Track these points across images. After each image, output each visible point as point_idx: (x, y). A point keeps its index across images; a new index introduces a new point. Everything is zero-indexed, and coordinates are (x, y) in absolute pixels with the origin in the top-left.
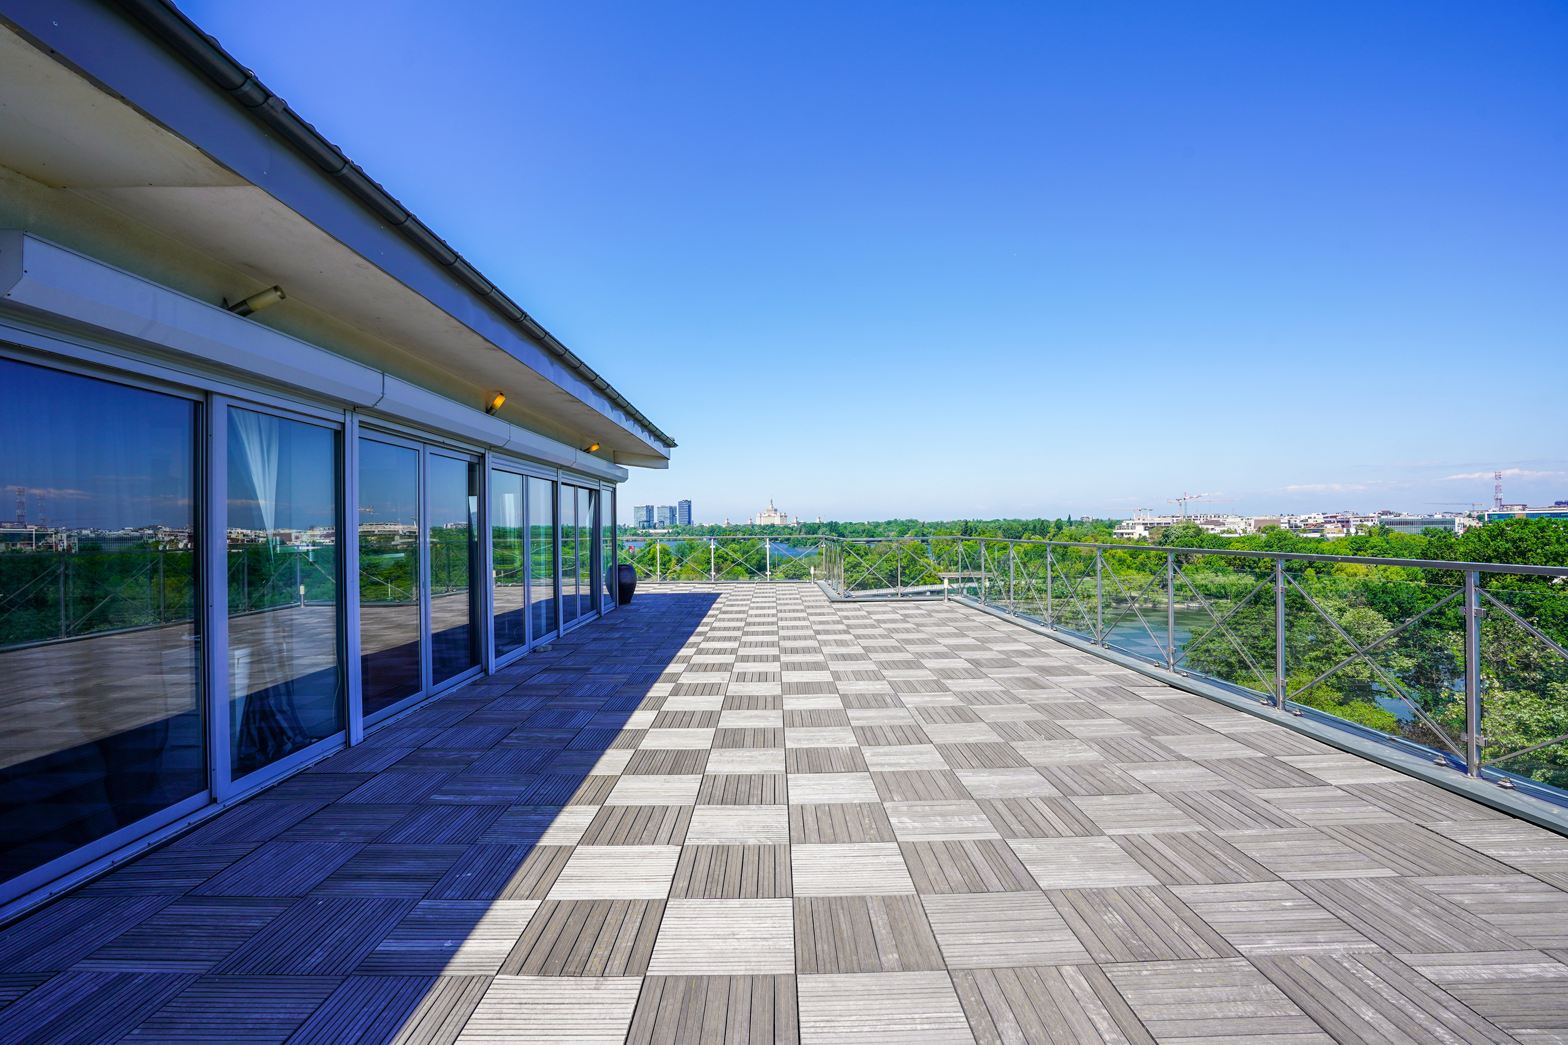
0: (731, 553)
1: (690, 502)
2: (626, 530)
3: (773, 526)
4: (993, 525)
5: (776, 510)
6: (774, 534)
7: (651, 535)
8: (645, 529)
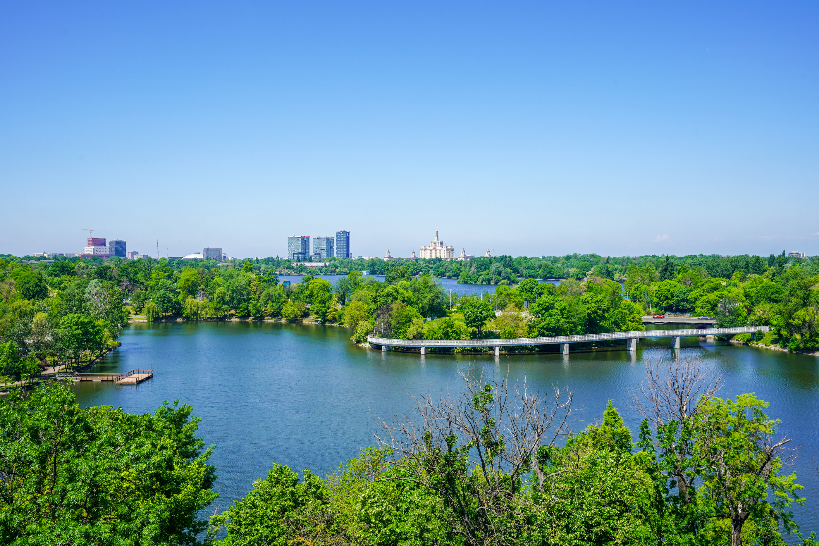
0: (401, 291)
1: (348, 233)
2: (279, 263)
3: (440, 260)
4: (689, 261)
5: (442, 243)
6: (440, 269)
7: (305, 268)
8: (299, 262)
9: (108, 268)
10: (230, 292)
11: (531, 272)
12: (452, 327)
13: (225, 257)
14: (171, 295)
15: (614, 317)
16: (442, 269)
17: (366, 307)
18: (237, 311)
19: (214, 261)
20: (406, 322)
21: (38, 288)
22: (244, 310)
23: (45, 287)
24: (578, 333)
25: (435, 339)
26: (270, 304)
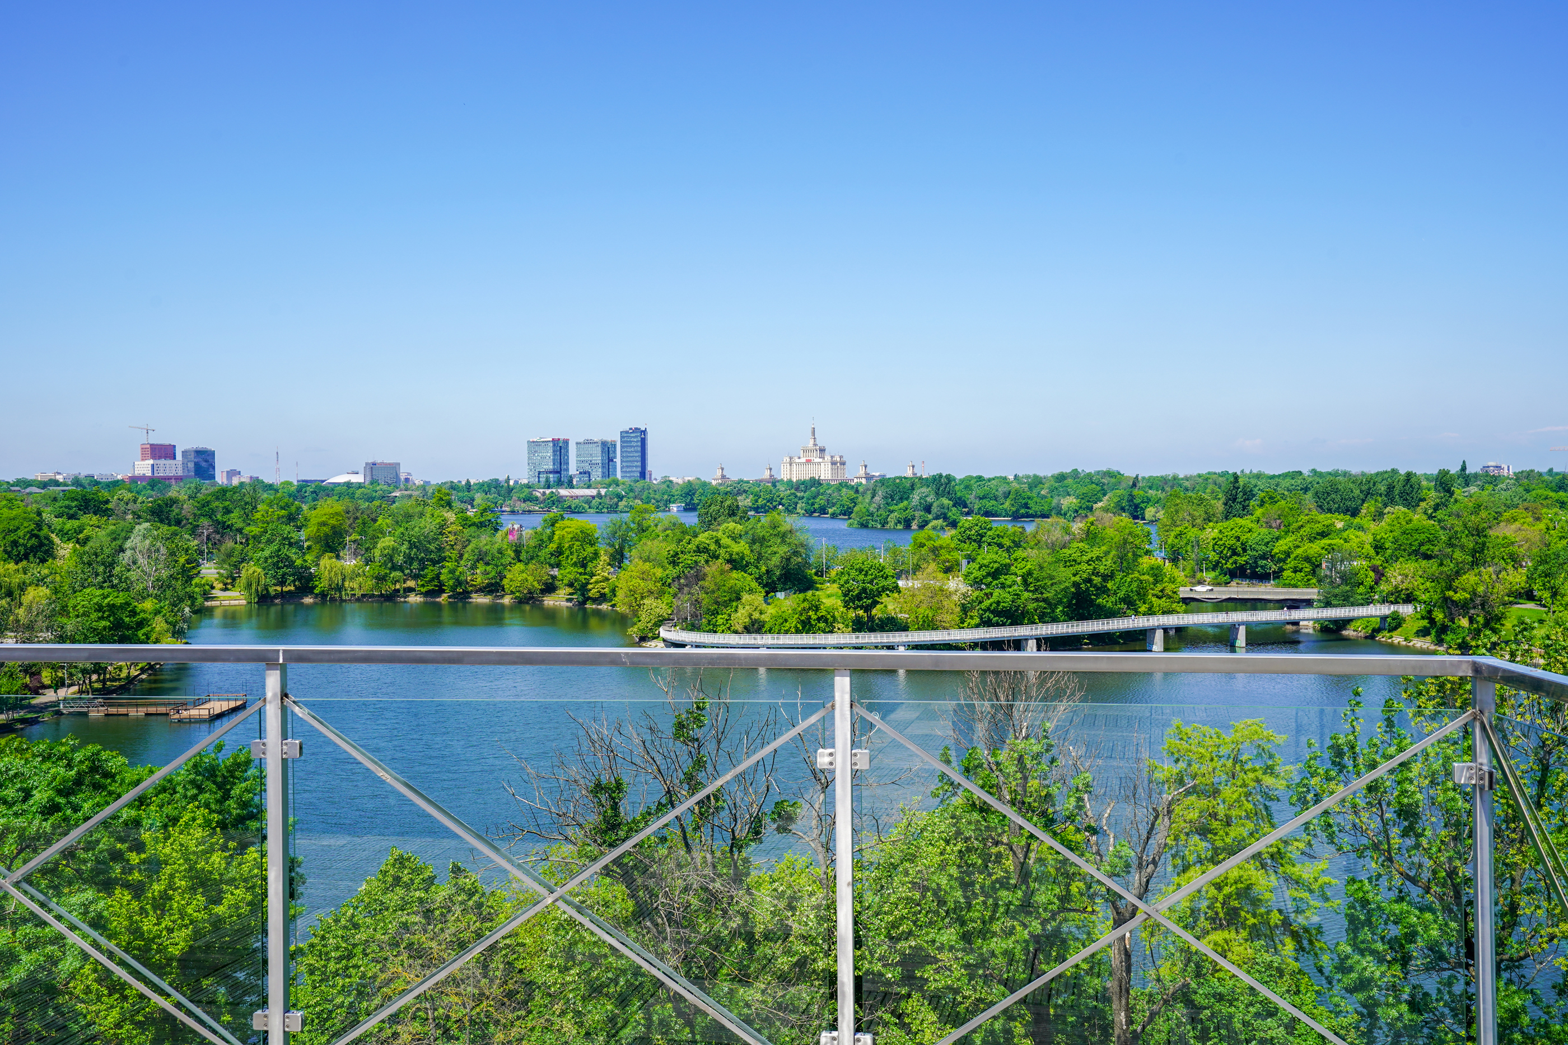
0: (725, 541)
1: (644, 432)
2: (510, 490)
3: (815, 482)
4: (1286, 483)
5: (822, 450)
6: (818, 500)
7: (560, 500)
8: (549, 488)
9: (174, 502)
10: (404, 548)
11: (989, 504)
12: (817, 609)
13: (407, 480)
14: (292, 553)
15: (1124, 589)
16: (820, 501)
17: (659, 572)
18: (420, 583)
19: (385, 487)
20: (731, 600)
21: (34, 541)
22: (432, 580)
23: (47, 538)
24: (1055, 620)
25: (786, 632)
26: (481, 568)
